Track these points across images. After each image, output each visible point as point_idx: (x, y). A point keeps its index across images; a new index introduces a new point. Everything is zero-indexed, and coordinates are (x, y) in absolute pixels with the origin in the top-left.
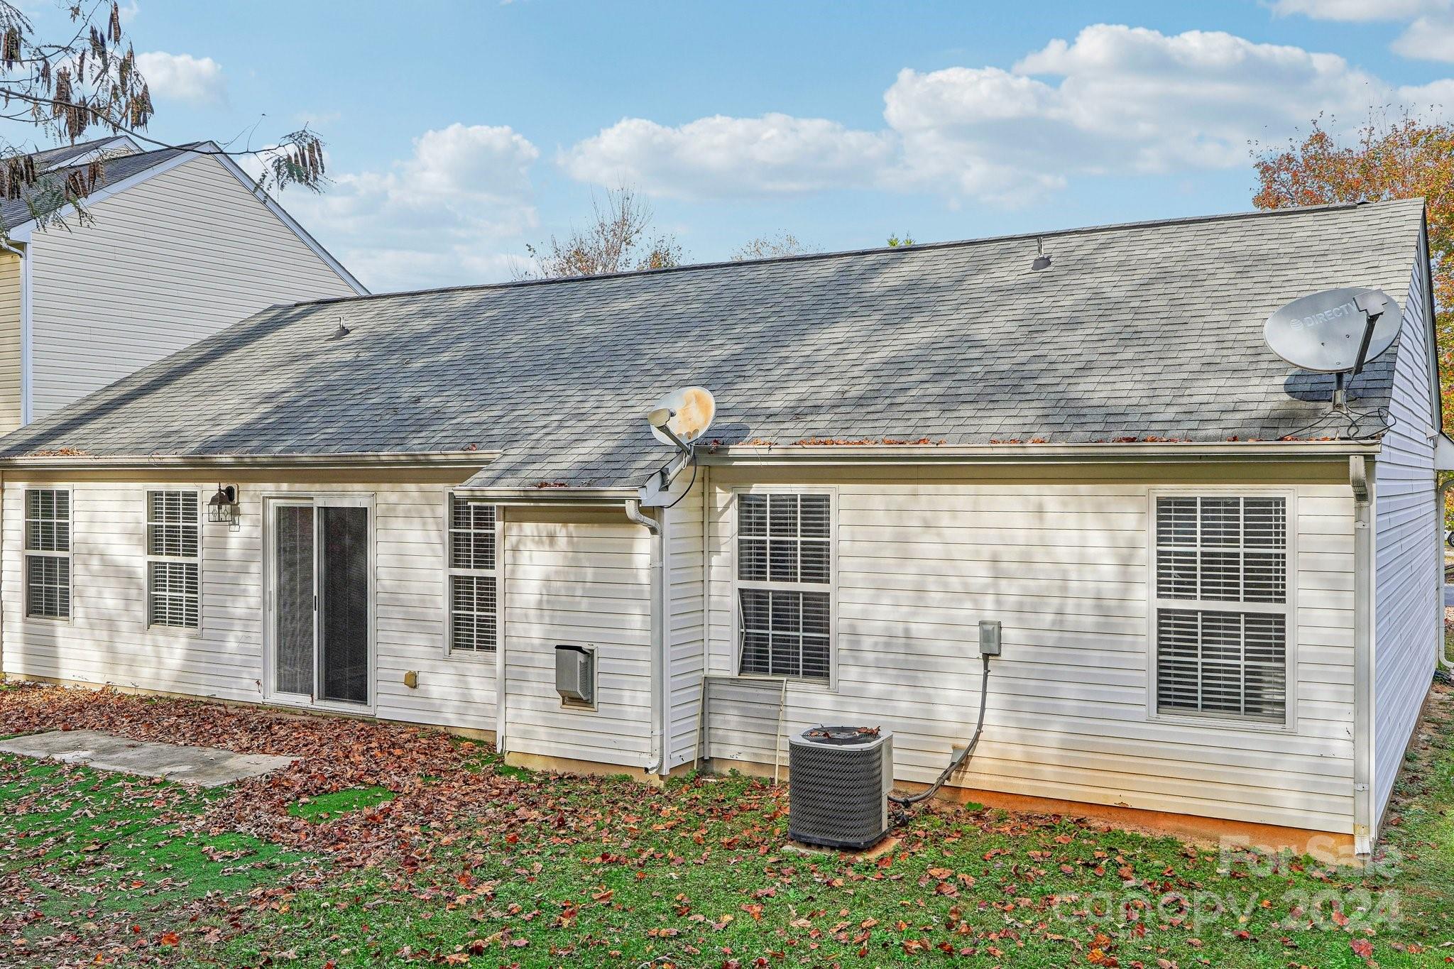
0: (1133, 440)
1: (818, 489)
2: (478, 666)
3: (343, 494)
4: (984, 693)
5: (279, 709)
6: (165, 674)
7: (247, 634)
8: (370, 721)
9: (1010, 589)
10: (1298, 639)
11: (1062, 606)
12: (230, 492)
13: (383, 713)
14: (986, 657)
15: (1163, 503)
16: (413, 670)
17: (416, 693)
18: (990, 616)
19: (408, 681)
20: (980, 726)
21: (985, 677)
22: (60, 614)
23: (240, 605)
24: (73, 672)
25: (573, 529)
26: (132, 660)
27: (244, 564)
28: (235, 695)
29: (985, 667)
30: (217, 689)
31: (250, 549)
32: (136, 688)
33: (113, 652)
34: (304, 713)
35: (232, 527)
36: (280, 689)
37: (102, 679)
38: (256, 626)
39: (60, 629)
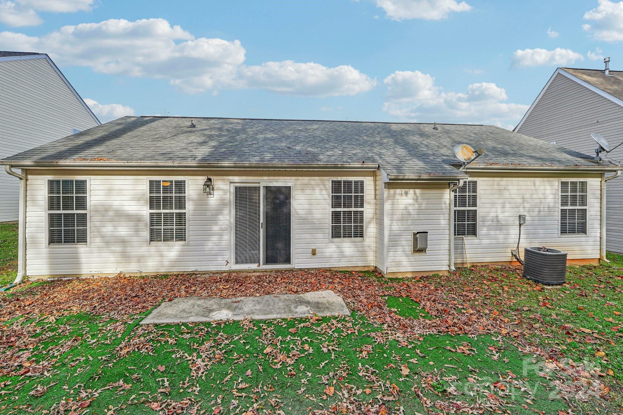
0: (576, 165)
1: (475, 179)
2: (348, 244)
3: (277, 181)
5: (238, 272)
6: (165, 264)
7: (220, 241)
8: (292, 270)
9: (527, 205)
10: (589, 215)
11: (540, 210)
12: (210, 180)
13: (297, 266)
14: (520, 225)
15: (562, 183)
16: (314, 248)
17: (315, 256)
18: (522, 214)
19: (314, 253)
20: (518, 244)
21: (520, 230)
22: (77, 242)
23: (216, 228)
24: (91, 270)
25: (418, 191)
26: (140, 259)
27: (219, 211)
28: (213, 269)
29: (520, 228)
30: (199, 267)
31: (223, 204)
32: (141, 272)
33: (126, 257)
34: (254, 271)
35: (209, 196)
36: (237, 262)
37: (113, 271)
38: (226, 237)
39: (81, 248)
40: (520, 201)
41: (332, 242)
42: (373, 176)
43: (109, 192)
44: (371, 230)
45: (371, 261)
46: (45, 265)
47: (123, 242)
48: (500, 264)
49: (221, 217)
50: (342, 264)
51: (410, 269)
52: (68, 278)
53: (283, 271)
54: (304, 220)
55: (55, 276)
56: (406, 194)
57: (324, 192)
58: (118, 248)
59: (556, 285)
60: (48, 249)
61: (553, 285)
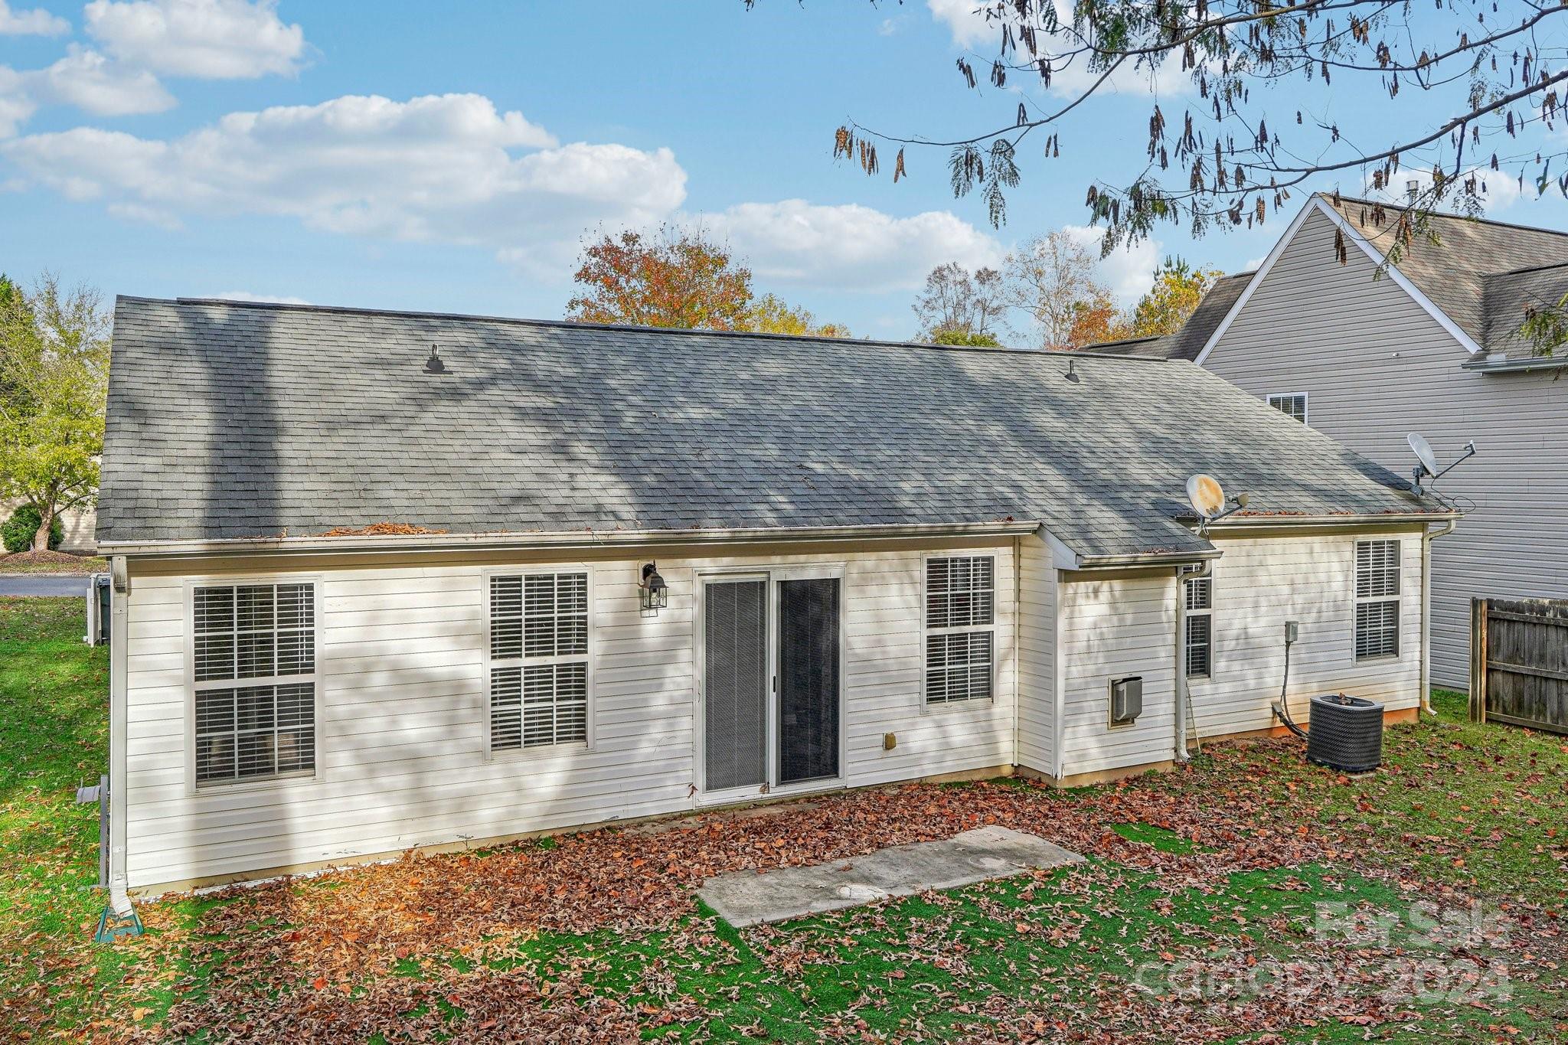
2: (959, 714)
3: (804, 566)
4: (1287, 666)
6: (530, 808)
7: (672, 734)
8: (842, 793)
9: (1299, 599)
10: (1403, 611)
11: (1320, 607)
13: (854, 782)
14: (1288, 644)
15: (1359, 544)
16: (889, 732)
17: (891, 753)
18: (1291, 619)
19: (889, 743)
20: (1284, 687)
21: (1287, 656)
22: (281, 769)
23: (659, 702)
24: (325, 849)
25: (1117, 584)
26: (462, 804)
27: (667, 654)
28: (652, 809)
29: (1287, 650)
30: (621, 809)
31: (676, 635)
32: (468, 839)
33: (422, 802)
34: (757, 805)
35: (646, 613)
36: (709, 787)
37: (392, 844)
38: (685, 723)
39: (295, 790)
40: (1285, 590)
41: (926, 714)
42: (1014, 545)
43: (374, 617)
44: (1008, 678)
45: (1007, 754)
46: (176, 852)
47: (414, 760)
48: (1253, 735)
49: (670, 671)
50: (950, 766)
51: (1103, 765)
52: (260, 882)
53: (825, 798)
54: (866, 664)
55: (213, 880)
56: (1096, 592)
57: (909, 590)
58: (400, 779)
59: (1367, 771)
60: (194, 801)
61: (1361, 772)
